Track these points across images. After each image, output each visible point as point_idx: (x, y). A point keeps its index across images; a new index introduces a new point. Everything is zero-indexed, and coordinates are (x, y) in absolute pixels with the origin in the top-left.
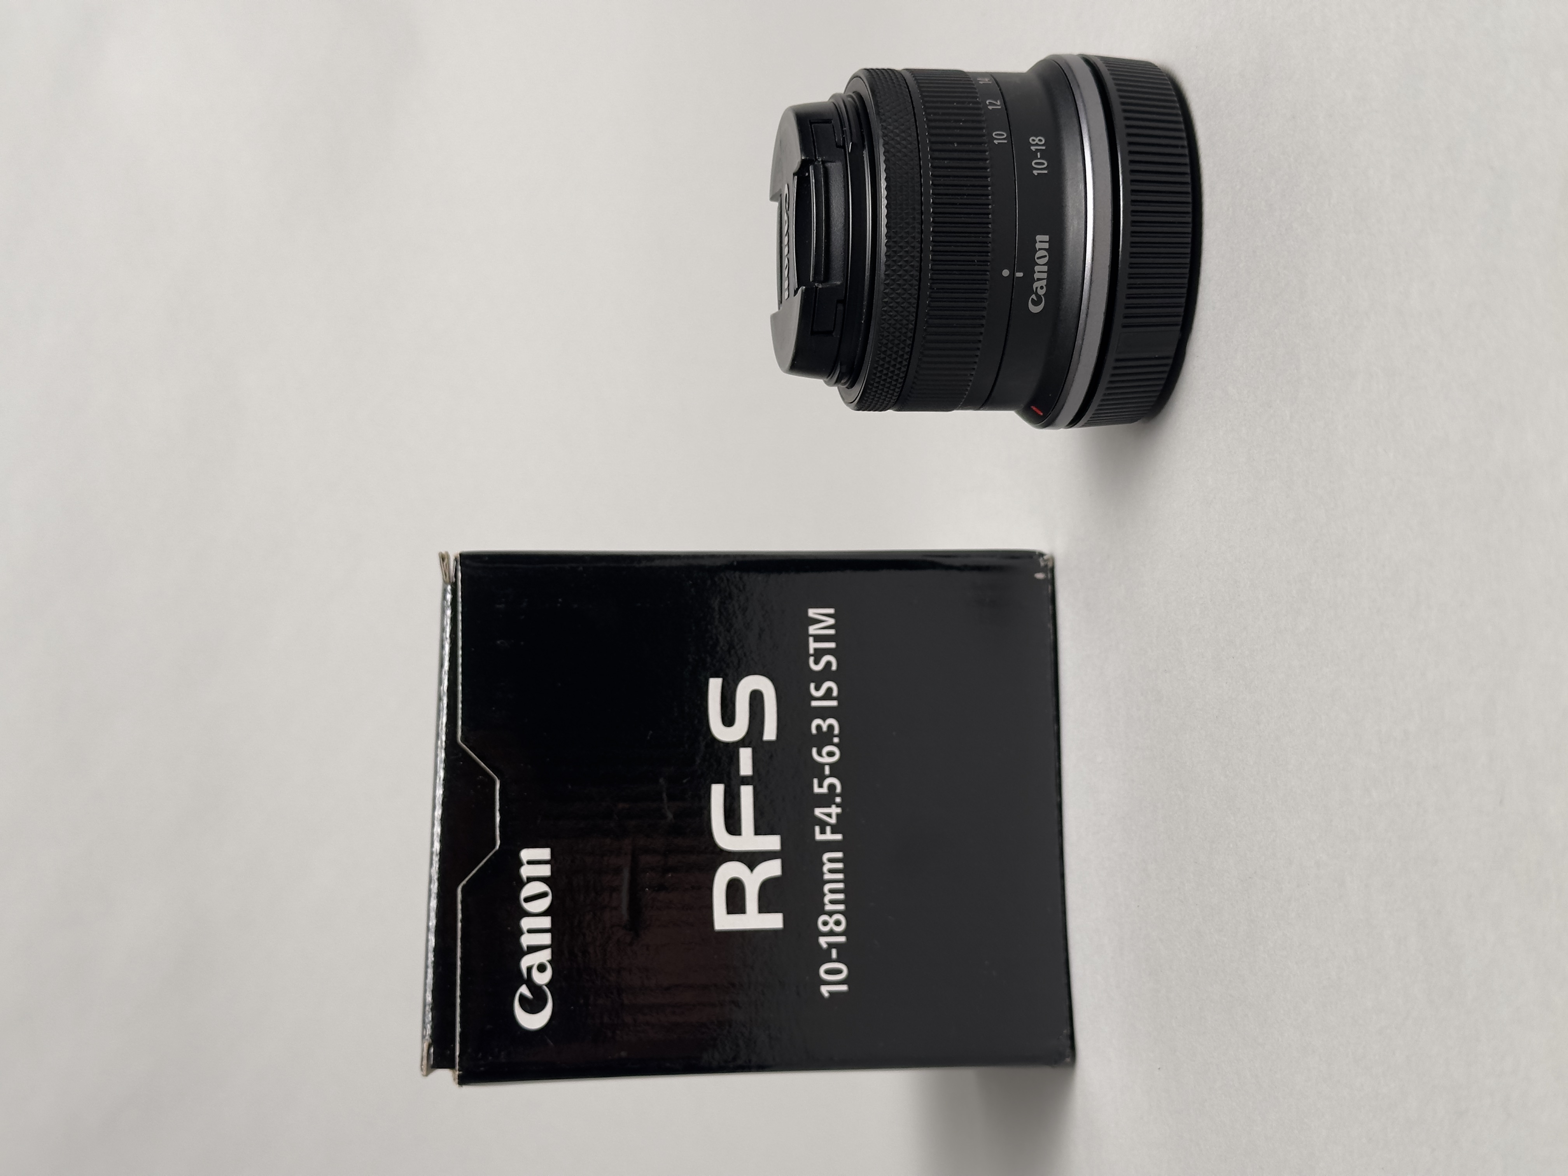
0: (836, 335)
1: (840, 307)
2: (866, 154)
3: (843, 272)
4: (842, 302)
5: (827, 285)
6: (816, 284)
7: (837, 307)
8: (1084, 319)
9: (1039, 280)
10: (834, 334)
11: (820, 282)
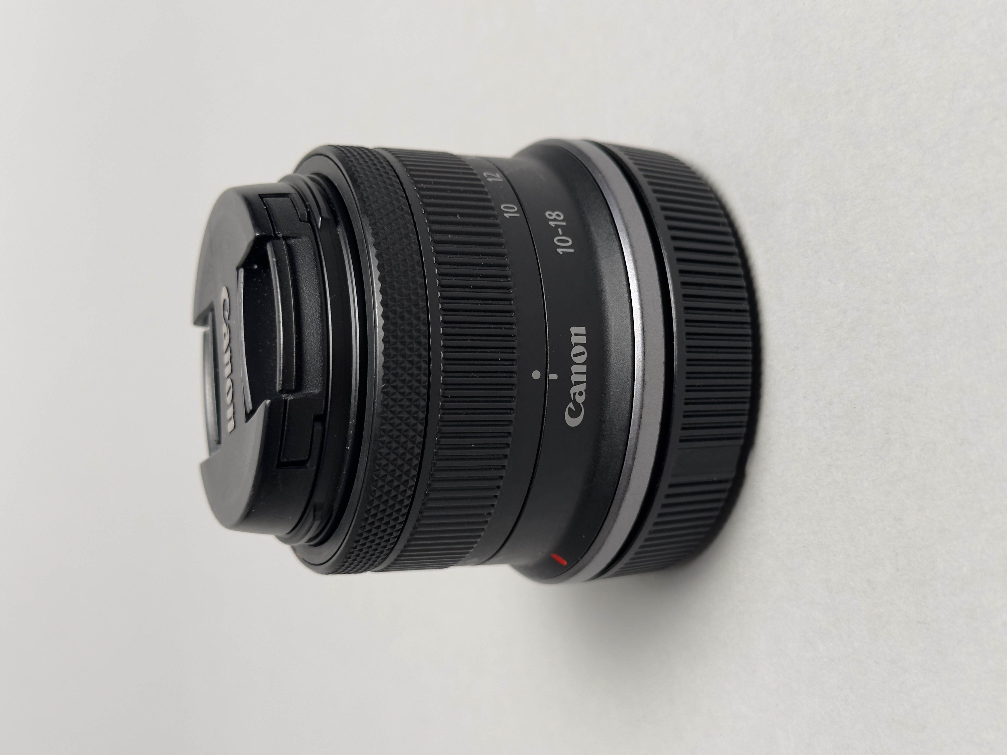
0: (311, 467)
1: (318, 427)
2: (341, 231)
3: (322, 376)
4: (320, 418)
5: (299, 395)
6: (284, 396)
7: (313, 427)
8: (635, 432)
9: (577, 383)
10: (308, 465)
11: (289, 392)
